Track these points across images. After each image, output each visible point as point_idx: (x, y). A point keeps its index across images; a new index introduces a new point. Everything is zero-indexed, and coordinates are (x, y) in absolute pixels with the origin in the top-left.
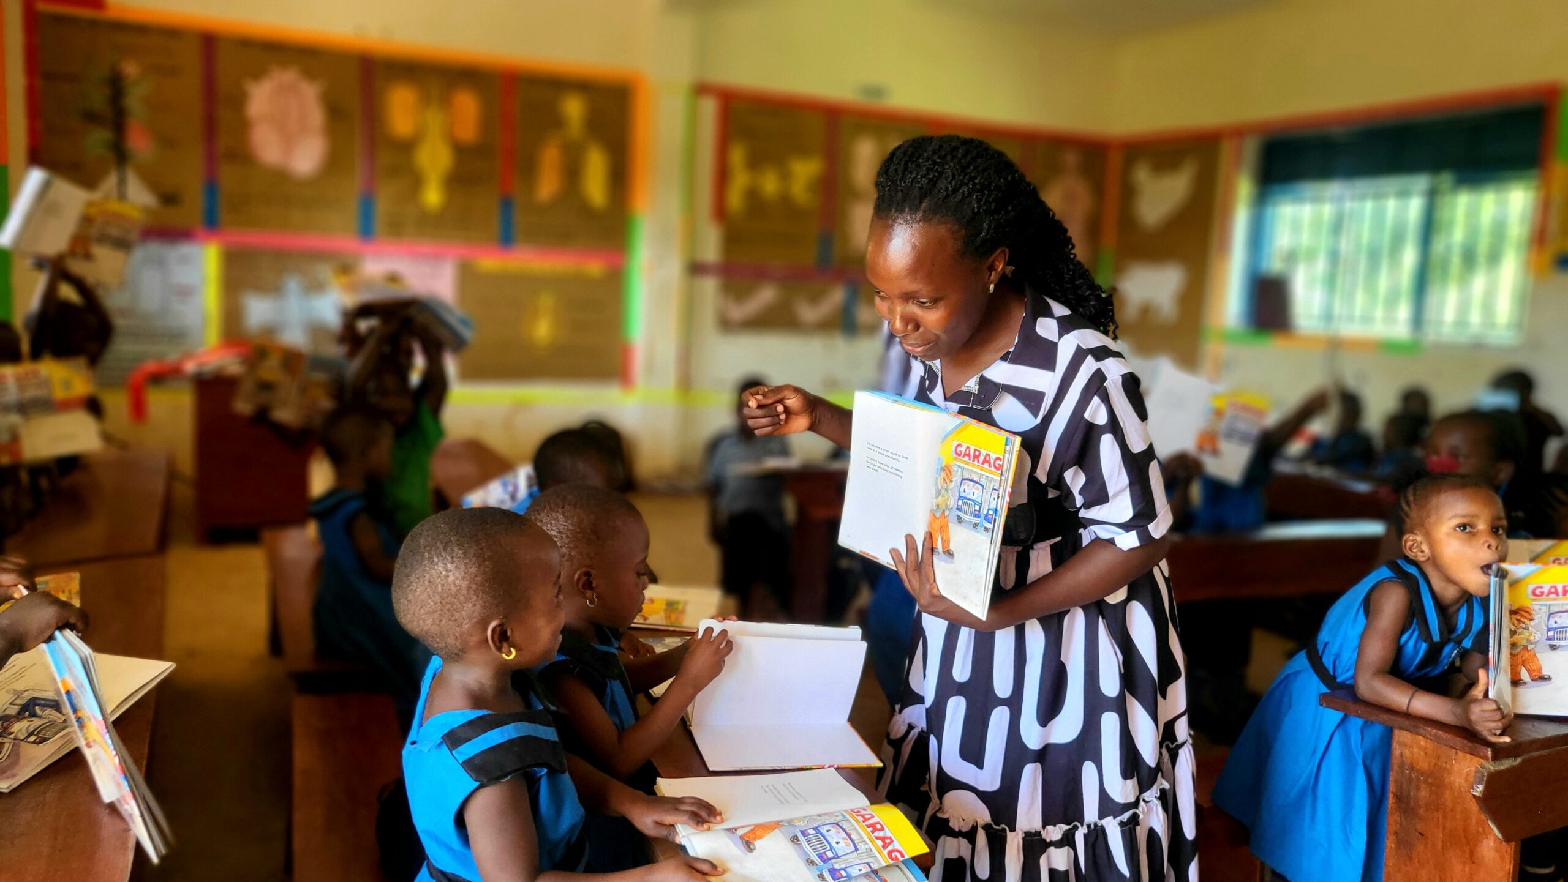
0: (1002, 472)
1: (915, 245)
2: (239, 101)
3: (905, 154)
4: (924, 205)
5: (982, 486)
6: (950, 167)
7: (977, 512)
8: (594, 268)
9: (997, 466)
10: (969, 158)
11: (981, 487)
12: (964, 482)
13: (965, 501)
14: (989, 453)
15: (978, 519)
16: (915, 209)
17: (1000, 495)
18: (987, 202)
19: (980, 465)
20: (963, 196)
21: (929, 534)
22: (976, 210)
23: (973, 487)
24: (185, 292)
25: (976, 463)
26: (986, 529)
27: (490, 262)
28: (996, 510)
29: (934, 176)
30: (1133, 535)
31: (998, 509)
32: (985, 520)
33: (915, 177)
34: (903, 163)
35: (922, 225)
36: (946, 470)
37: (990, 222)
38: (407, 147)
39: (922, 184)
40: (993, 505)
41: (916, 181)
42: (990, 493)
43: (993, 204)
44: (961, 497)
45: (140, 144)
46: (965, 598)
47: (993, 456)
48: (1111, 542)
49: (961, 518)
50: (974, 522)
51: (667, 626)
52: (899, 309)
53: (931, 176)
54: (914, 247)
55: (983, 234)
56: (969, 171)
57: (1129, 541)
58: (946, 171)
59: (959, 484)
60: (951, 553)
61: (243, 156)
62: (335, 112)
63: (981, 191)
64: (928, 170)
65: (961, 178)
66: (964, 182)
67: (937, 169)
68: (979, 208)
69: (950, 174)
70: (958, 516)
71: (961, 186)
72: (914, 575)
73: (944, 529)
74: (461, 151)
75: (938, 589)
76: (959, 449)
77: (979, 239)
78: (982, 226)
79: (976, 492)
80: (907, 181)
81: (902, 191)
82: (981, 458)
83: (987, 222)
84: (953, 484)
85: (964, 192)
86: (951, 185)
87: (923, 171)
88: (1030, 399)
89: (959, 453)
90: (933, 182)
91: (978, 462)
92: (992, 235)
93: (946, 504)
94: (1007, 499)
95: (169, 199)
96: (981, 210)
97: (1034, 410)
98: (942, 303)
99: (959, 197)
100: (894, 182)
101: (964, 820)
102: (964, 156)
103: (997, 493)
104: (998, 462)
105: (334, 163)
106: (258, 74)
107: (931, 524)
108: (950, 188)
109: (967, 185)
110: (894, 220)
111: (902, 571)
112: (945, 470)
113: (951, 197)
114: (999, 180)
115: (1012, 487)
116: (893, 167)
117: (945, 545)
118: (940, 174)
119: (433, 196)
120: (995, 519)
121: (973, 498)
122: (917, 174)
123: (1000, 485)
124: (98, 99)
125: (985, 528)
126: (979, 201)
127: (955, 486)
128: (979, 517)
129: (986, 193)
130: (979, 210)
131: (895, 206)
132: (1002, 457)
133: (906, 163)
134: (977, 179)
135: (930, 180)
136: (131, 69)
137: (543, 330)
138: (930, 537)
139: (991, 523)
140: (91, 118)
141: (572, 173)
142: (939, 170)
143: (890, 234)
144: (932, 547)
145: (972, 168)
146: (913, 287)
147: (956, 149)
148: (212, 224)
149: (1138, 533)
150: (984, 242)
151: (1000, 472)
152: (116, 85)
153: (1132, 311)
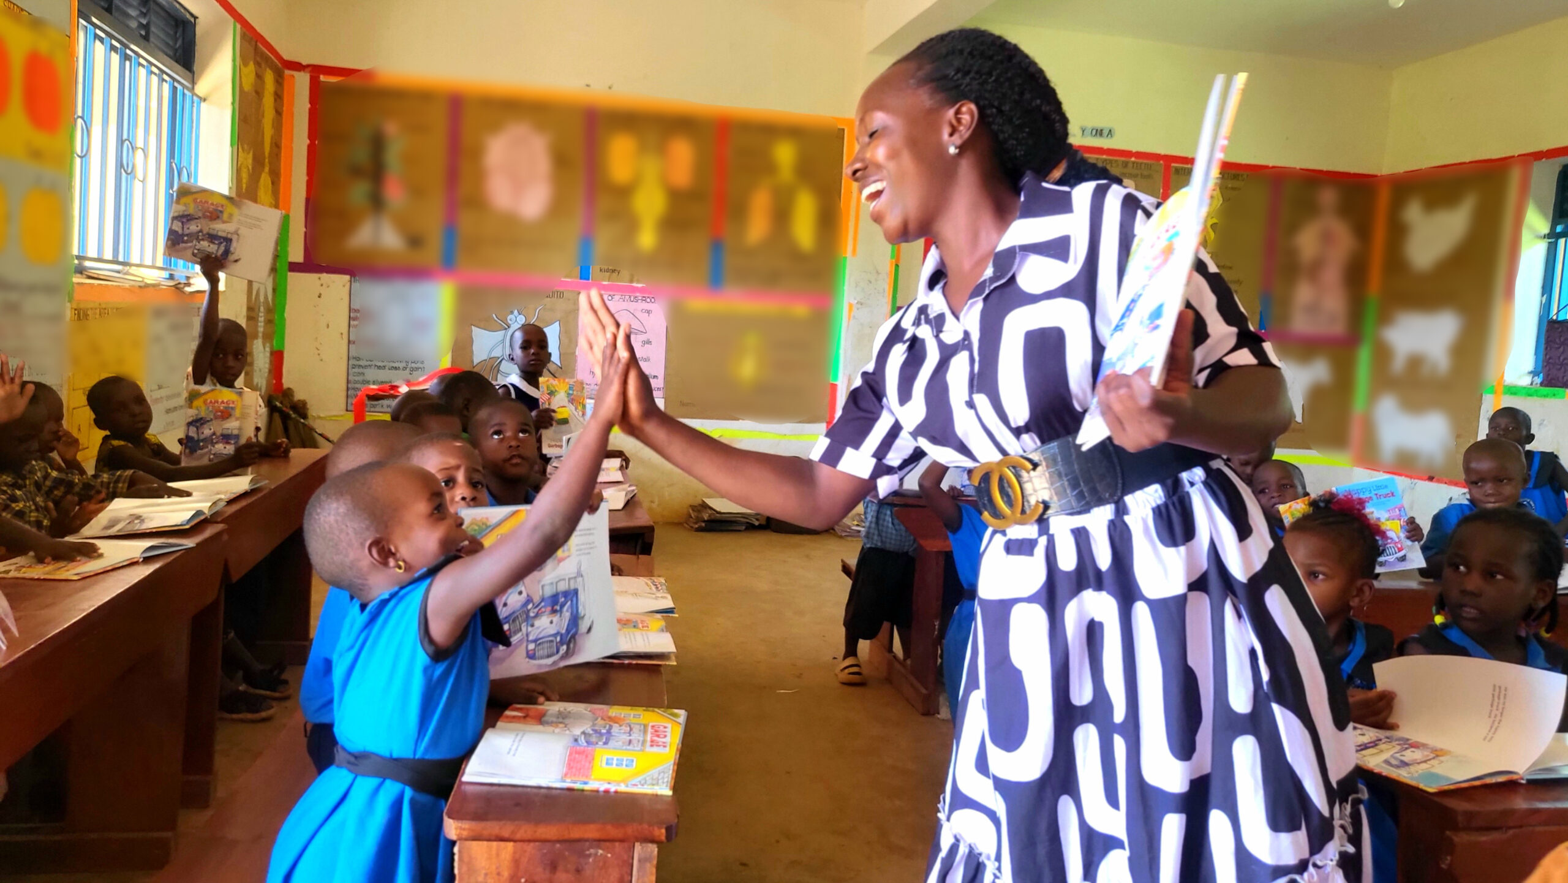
2: (477, 153)
8: (801, 310)
24: (422, 326)
27: (699, 304)
38: (624, 192)
45: (395, 194)
61: (479, 202)
62: (560, 161)
74: (677, 198)
95: (415, 241)
105: (557, 208)
106: (495, 127)
119: (647, 239)
124: (361, 154)
136: (392, 129)
137: (748, 368)
140: (356, 172)
141: (782, 216)
148: (448, 266)
152: (378, 144)
153: (1399, 364)
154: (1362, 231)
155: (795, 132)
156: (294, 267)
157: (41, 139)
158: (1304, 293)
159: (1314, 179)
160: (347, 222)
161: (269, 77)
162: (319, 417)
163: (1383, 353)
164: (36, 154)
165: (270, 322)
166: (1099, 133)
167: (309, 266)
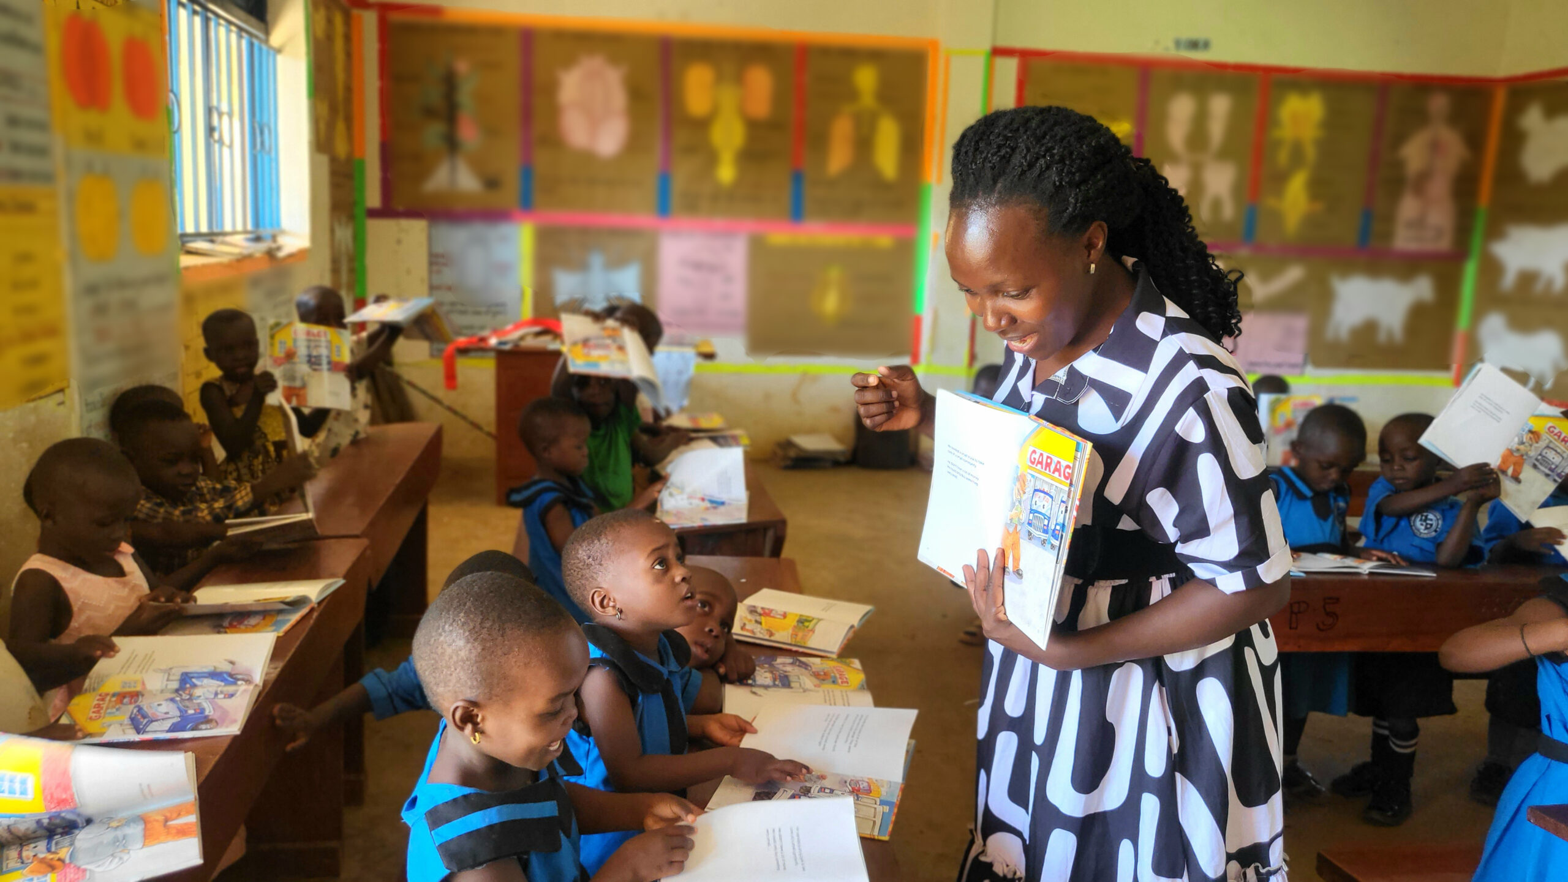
0: (1071, 481)
1: (993, 231)
2: (551, 89)
3: (975, 135)
4: (999, 185)
5: (1052, 497)
6: (1023, 140)
7: (1045, 528)
8: (884, 240)
9: (1067, 475)
10: (1044, 128)
11: (1050, 499)
12: (1036, 493)
13: (1036, 514)
14: (1060, 460)
15: (1046, 535)
16: (990, 190)
17: (1069, 509)
18: (1069, 173)
19: (1051, 474)
20: (1041, 170)
21: (1001, 551)
22: (1058, 183)
23: (1044, 499)
24: (504, 269)
25: (1047, 471)
26: (1053, 547)
27: (780, 237)
28: (1064, 525)
29: (1007, 152)
30: (1238, 575)
31: (1066, 524)
32: (1053, 536)
33: (986, 158)
34: (973, 144)
35: (998, 208)
36: (1021, 479)
37: (1076, 194)
38: (703, 125)
39: (994, 163)
40: (1060, 520)
41: (987, 161)
42: (1058, 505)
43: (1077, 174)
44: (1033, 510)
45: (469, 134)
46: (1029, 623)
47: (1064, 464)
48: (1211, 583)
49: (1031, 534)
50: (1043, 538)
51: (790, 644)
52: (989, 304)
53: (1003, 152)
54: (992, 233)
55: (1070, 209)
56: (1045, 141)
57: (1232, 583)
58: (1019, 145)
59: (1031, 495)
60: (1020, 573)
61: (554, 140)
62: (636, 94)
63: (1062, 160)
64: (999, 147)
65: (1037, 150)
66: (1040, 154)
67: (1009, 144)
68: (1061, 181)
69: (1024, 147)
70: (1029, 532)
71: (1037, 159)
72: (982, 596)
73: (1015, 546)
74: (756, 129)
75: (1005, 614)
76: (1034, 456)
77: (1065, 215)
78: (1068, 200)
79: (1046, 504)
80: (978, 162)
81: (973, 174)
82: (1053, 467)
83: (1073, 196)
84: (1026, 495)
85: (1042, 165)
86: (1026, 160)
87: (993, 148)
88: (1116, 399)
89: (1033, 460)
90: (1006, 160)
91: (1050, 471)
92: (1081, 209)
93: (1019, 519)
94: (1075, 513)
95: (492, 183)
96: (1064, 183)
97: (1117, 414)
98: (1034, 292)
99: (1036, 171)
100: (965, 165)
101: (1007, 866)
102: (1038, 127)
103: (1065, 505)
104: (1068, 470)
105: (634, 144)
106: (569, 62)
107: (1004, 540)
108: (1024, 163)
109: (1044, 156)
110: (968, 207)
111: (972, 591)
112: (1019, 480)
113: (1027, 173)
114: (1081, 147)
115: (1081, 500)
116: (963, 150)
117: (1016, 564)
118: (1013, 149)
119: (726, 173)
120: (1062, 535)
121: (1043, 511)
122: (988, 153)
123: (1069, 496)
124: (434, 95)
125: (1052, 545)
126: (1060, 173)
127: (1028, 498)
128: (1047, 533)
129: (1067, 162)
130: (1061, 183)
131: (967, 192)
132: (1071, 465)
133: (977, 142)
134: (1054, 149)
135: (1004, 157)
137: (831, 303)
138: (1003, 554)
139: (1057, 540)
140: (429, 113)
141: (864, 144)
142: (1011, 145)
143: (965, 223)
144: (1004, 567)
145: (1048, 137)
146: (997, 278)
147: (1028, 120)
148: (527, 205)
149: (1243, 574)
150: (1072, 219)
151: (1069, 481)
152: (450, 82)
153: (1509, 280)
154: (1474, 141)
155: (875, 55)
156: (373, 213)
157: (142, 128)
158: (1408, 207)
159: (1423, 84)
160: (423, 166)
161: (338, 20)
162: (407, 365)
163: (1492, 269)
164: (140, 145)
165: (352, 271)
166: (1194, 45)
167: (386, 211)
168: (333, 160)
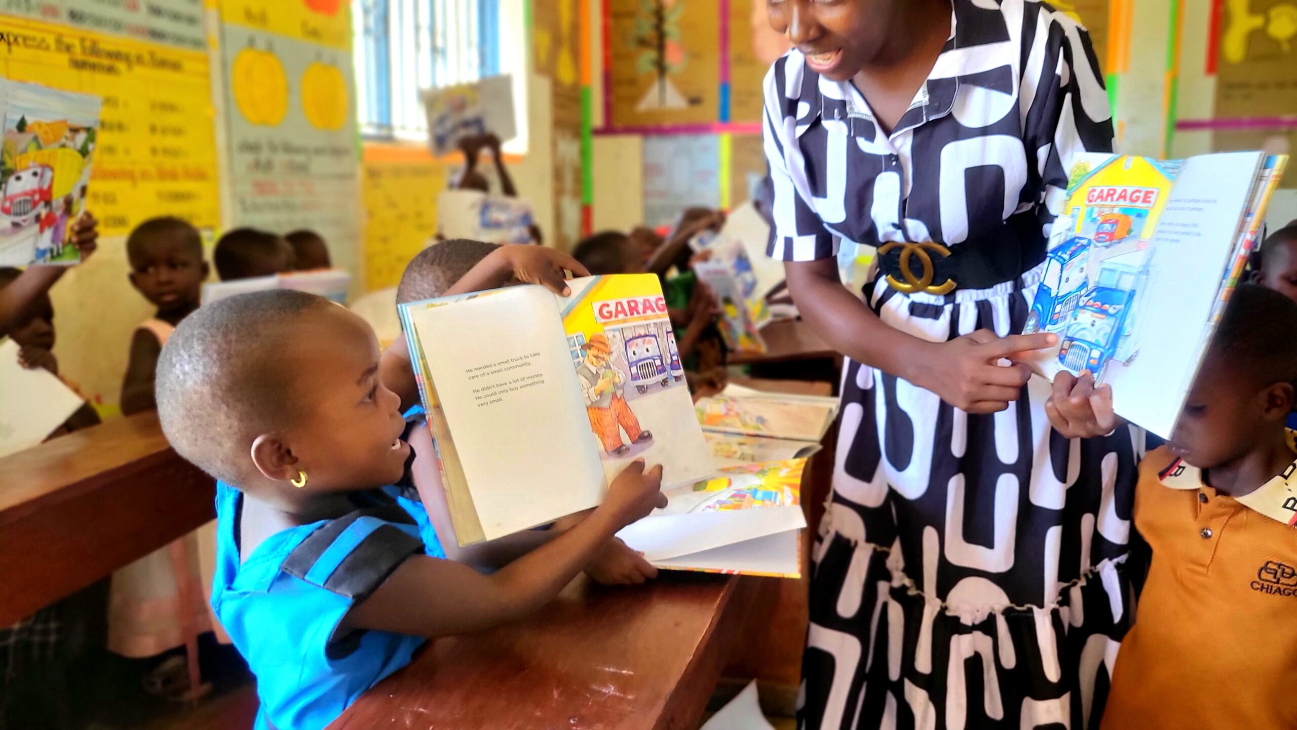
24: (707, 175)
45: (675, 60)
95: (695, 101)
124: (646, 28)
140: (643, 43)
148: (724, 122)
152: (661, 17)
156: (597, 132)
160: (637, 88)
164: (314, 33)
165: (577, 180)
167: (608, 129)
168: (556, 84)
